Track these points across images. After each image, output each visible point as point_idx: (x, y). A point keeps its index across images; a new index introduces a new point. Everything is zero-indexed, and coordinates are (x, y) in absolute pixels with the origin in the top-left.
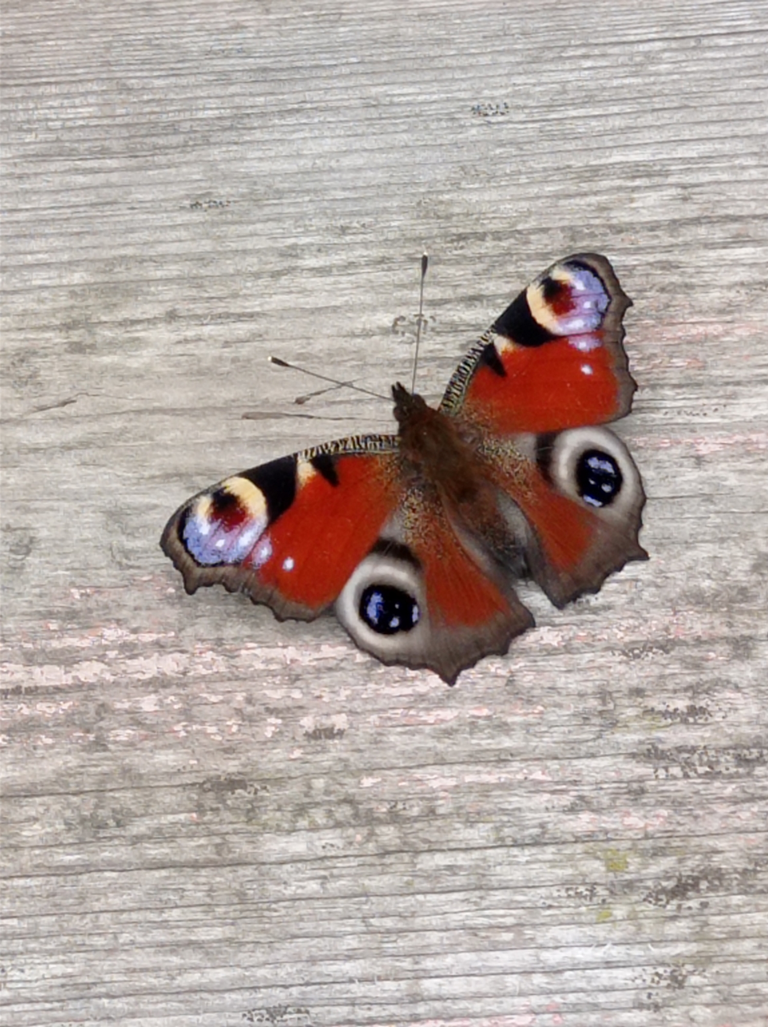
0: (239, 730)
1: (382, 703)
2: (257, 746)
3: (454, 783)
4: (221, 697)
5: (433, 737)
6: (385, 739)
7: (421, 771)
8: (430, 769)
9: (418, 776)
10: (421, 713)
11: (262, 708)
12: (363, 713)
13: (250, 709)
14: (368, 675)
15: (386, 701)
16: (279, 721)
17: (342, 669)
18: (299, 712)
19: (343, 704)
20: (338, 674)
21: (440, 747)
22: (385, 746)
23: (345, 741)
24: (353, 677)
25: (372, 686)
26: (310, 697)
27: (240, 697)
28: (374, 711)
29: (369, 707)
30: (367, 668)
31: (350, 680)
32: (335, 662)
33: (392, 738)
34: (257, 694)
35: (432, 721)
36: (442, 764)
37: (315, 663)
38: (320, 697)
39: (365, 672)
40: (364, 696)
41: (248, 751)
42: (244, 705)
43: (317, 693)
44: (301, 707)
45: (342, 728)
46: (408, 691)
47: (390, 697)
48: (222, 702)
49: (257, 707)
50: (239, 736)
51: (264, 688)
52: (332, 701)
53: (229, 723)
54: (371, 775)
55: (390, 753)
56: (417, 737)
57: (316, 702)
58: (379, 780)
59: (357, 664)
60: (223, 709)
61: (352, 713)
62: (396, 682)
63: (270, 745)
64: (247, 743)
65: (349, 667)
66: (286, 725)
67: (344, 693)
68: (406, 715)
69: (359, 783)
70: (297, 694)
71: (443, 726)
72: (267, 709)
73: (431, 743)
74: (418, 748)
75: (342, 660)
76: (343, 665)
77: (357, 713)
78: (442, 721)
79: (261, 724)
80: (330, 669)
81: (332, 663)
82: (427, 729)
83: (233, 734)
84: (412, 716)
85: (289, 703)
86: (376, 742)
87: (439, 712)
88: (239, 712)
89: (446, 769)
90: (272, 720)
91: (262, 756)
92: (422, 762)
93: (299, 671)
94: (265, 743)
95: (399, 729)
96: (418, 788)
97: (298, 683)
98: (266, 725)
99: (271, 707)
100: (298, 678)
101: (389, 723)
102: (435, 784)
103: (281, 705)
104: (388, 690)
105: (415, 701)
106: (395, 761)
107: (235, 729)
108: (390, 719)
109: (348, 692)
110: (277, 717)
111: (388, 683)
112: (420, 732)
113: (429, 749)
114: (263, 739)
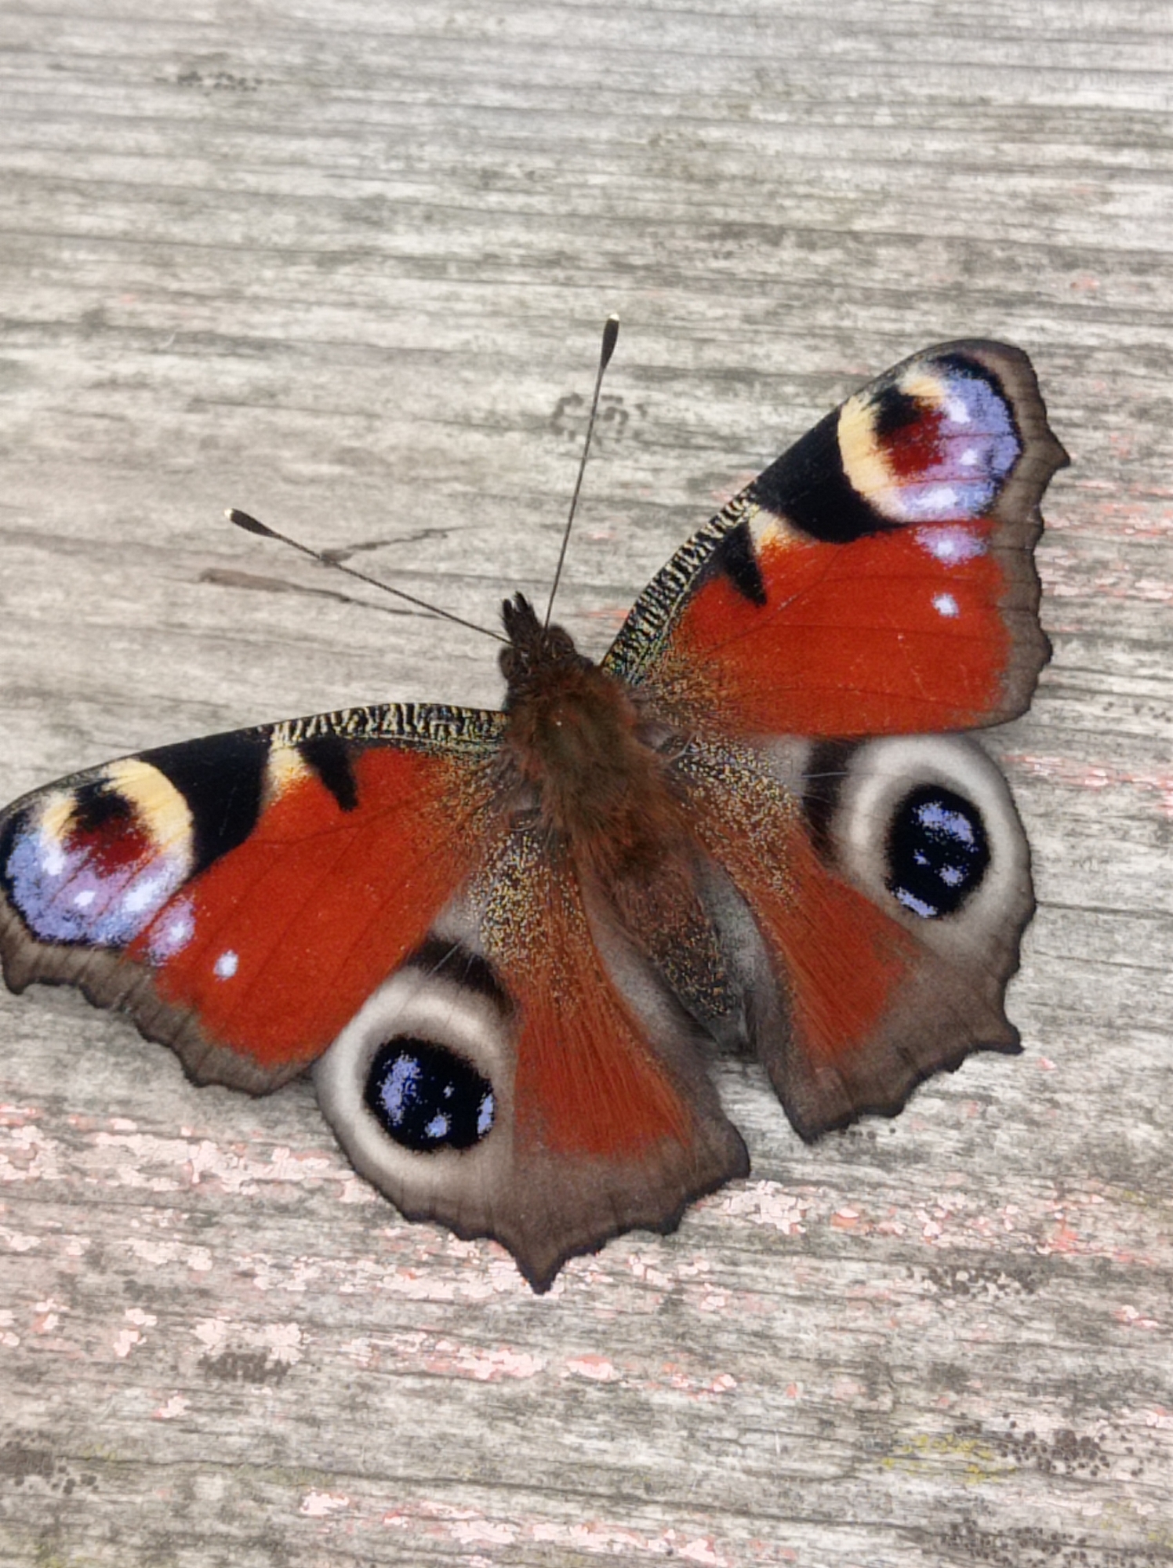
0: (60, 1329)
1: (382, 1312)
2: (91, 1374)
3: (509, 1539)
4: (34, 1241)
5: (481, 1415)
6: (374, 1400)
7: (440, 1494)
8: (461, 1493)
9: (431, 1507)
10: (465, 1351)
11: (119, 1282)
12: (339, 1328)
13: (92, 1279)
14: (363, 1238)
15: (391, 1307)
16: (151, 1320)
17: (310, 1213)
18: (198, 1306)
19: (298, 1299)
20: (300, 1224)
21: (493, 1440)
22: (373, 1418)
23: (287, 1394)
24: (329, 1236)
25: (367, 1265)
26: (227, 1272)
27: (75, 1247)
28: (362, 1328)
29: (352, 1316)
30: (364, 1220)
31: (323, 1244)
32: (297, 1194)
33: (391, 1401)
34: (116, 1246)
35: (484, 1376)
36: (491, 1486)
37: (252, 1190)
38: (248, 1275)
39: (360, 1228)
40: (347, 1288)
41: (69, 1382)
42: (80, 1268)
43: (245, 1264)
44: (204, 1293)
45: (284, 1359)
46: (445, 1291)
47: (404, 1300)
48: (35, 1252)
49: (109, 1276)
50: (56, 1344)
51: (131, 1233)
52: (274, 1289)
53: (40, 1307)
54: (327, 1487)
55: (381, 1437)
56: (446, 1409)
57: (239, 1285)
58: (345, 1502)
59: (345, 1205)
60: (35, 1269)
61: (313, 1325)
62: (420, 1264)
63: (120, 1375)
64: (72, 1362)
65: (325, 1211)
66: (163, 1332)
67: (305, 1274)
68: (428, 1351)
69: (300, 1502)
70: (200, 1260)
71: (507, 1390)
72: (130, 1286)
73: (473, 1428)
74: (443, 1437)
75: (312, 1192)
76: (314, 1203)
77: (323, 1327)
78: (507, 1377)
79: (111, 1319)
80: (283, 1210)
81: (290, 1196)
82: (472, 1392)
83: (45, 1335)
84: (443, 1355)
85: (181, 1278)
86: (353, 1407)
87: (504, 1355)
88: (67, 1282)
89: (496, 1496)
90: (136, 1316)
91: (100, 1401)
92: (447, 1470)
93: (215, 1203)
94: (110, 1368)
95: (409, 1382)
96: (427, 1538)
97: (210, 1234)
98: (120, 1326)
99: (141, 1281)
100: (209, 1220)
101: (390, 1364)
102: (466, 1534)
103: (162, 1281)
104: (399, 1283)
105: (458, 1318)
106: (387, 1460)
107: (51, 1323)
108: (393, 1353)
109: (312, 1273)
110: (147, 1310)
111: (404, 1262)
112: (455, 1397)
113: (467, 1443)
114: (106, 1359)
